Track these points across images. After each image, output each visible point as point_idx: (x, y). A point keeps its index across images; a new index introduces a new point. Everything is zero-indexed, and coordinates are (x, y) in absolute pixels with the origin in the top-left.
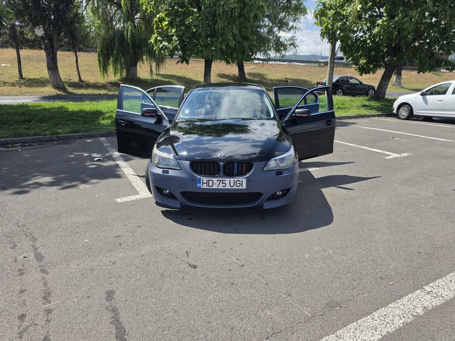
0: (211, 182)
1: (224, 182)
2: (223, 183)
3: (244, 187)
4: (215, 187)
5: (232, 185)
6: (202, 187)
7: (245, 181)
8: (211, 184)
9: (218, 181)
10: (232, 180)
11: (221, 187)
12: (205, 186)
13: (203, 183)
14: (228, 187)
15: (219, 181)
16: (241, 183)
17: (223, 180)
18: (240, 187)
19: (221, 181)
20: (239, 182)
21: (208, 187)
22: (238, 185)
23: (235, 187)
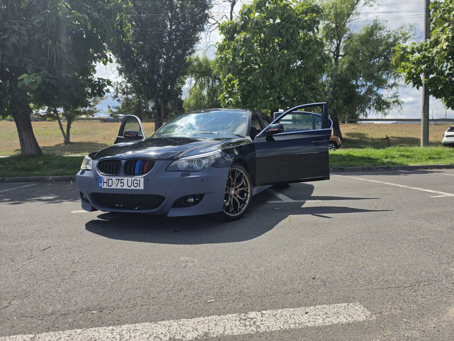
0: (110, 181)
1: (122, 181)
2: (121, 183)
3: (142, 187)
4: (114, 187)
5: (130, 185)
6: (103, 187)
7: (142, 180)
8: (110, 184)
9: (117, 179)
10: (130, 179)
11: (119, 187)
12: (105, 186)
13: (104, 182)
14: (126, 187)
15: (118, 181)
16: (138, 182)
17: (121, 179)
18: (138, 188)
19: (119, 179)
20: (137, 182)
21: (108, 187)
22: (136, 185)
23: (132, 187)
